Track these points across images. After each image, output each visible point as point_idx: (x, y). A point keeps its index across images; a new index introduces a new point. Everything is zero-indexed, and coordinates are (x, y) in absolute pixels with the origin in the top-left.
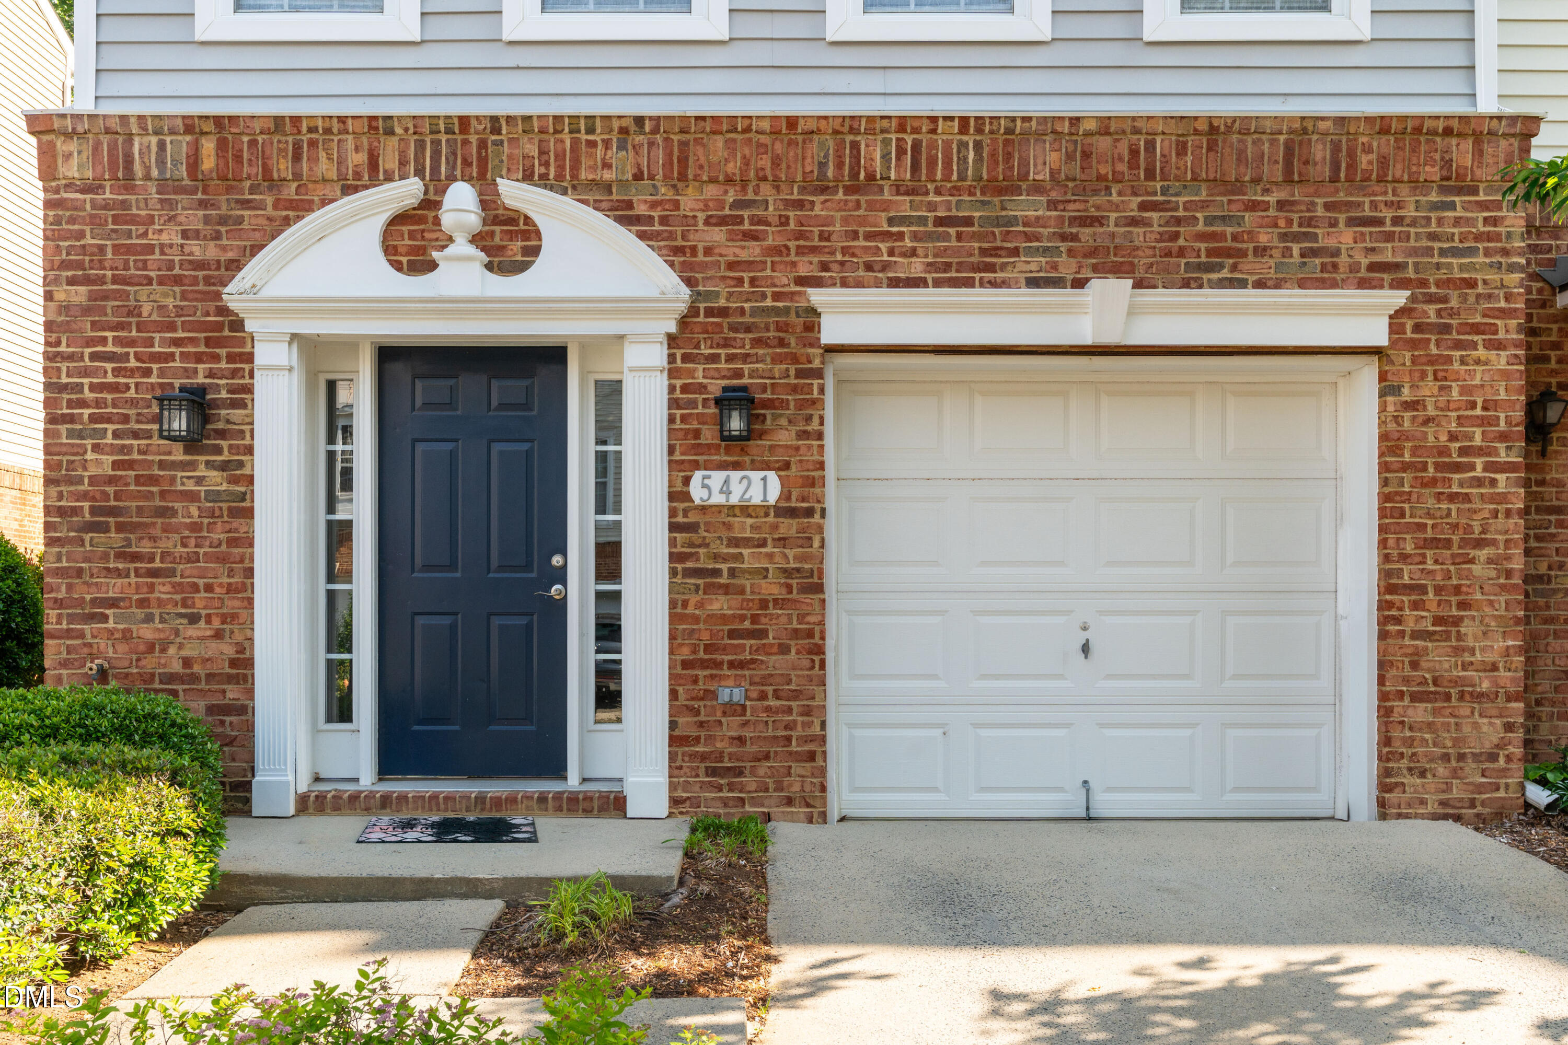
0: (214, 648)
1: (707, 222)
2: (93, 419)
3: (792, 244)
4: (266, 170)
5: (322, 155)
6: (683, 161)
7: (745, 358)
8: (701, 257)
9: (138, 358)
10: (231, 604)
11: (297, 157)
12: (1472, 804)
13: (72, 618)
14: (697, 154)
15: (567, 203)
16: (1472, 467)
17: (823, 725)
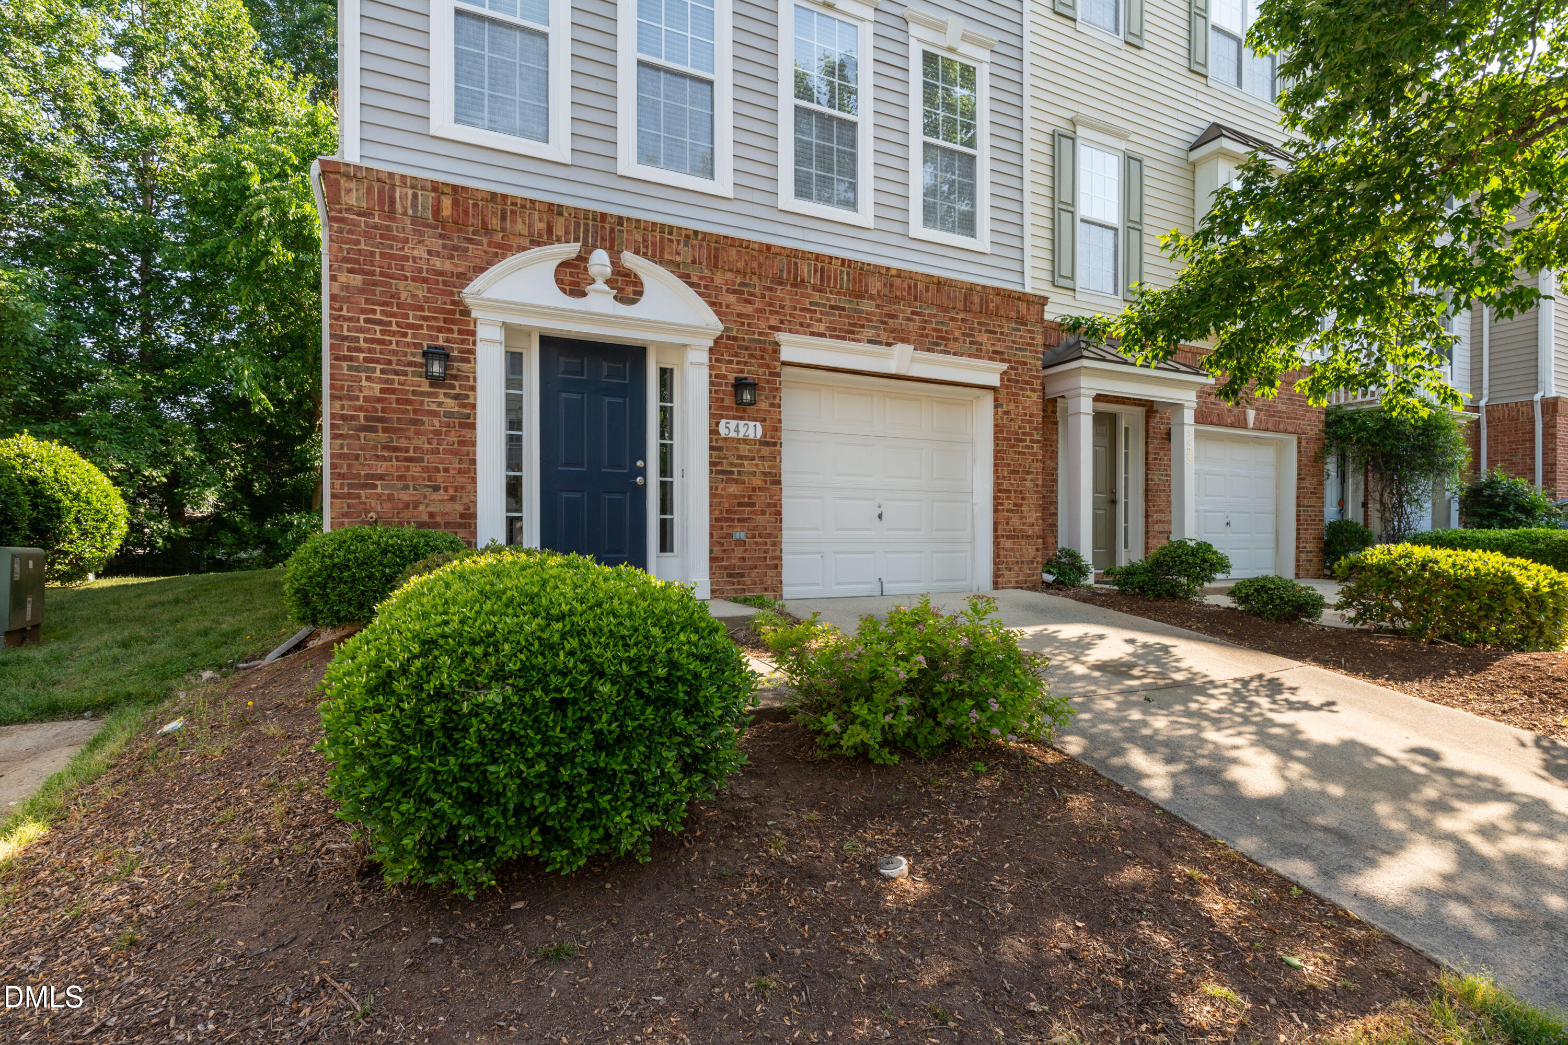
0: (449, 506)
1: (727, 291)
2: (366, 360)
3: (767, 309)
4: (484, 222)
5: (519, 220)
6: (716, 257)
7: (745, 363)
9: (398, 324)
10: (461, 480)
11: (503, 218)
12: (1026, 582)
13: (351, 486)
14: (723, 255)
15: (658, 269)
16: (1026, 441)
17: (781, 551)
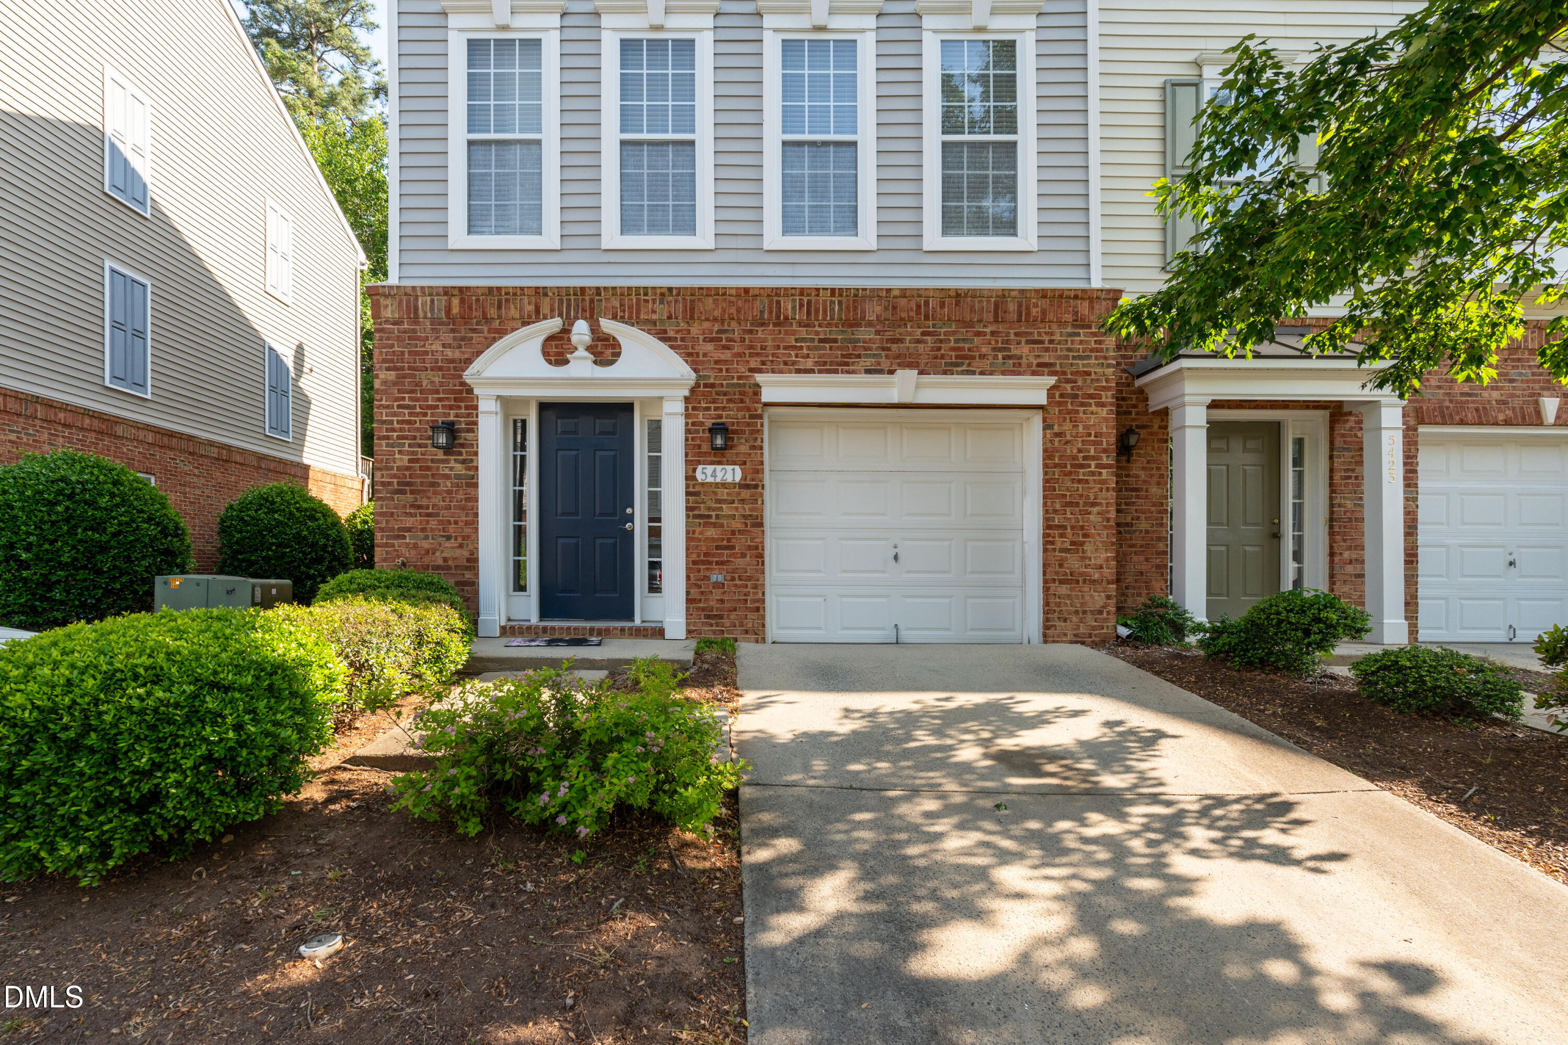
0: (458, 553)
1: (704, 340)
2: (399, 437)
3: (747, 352)
4: (484, 314)
5: (512, 306)
6: (692, 310)
7: (724, 408)
8: (701, 358)
9: (420, 407)
10: (467, 531)
11: (499, 307)
12: (1090, 636)
13: (388, 537)
14: (699, 306)
15: (635, 331)
16: (1089, 466)
17: (763, 594)
